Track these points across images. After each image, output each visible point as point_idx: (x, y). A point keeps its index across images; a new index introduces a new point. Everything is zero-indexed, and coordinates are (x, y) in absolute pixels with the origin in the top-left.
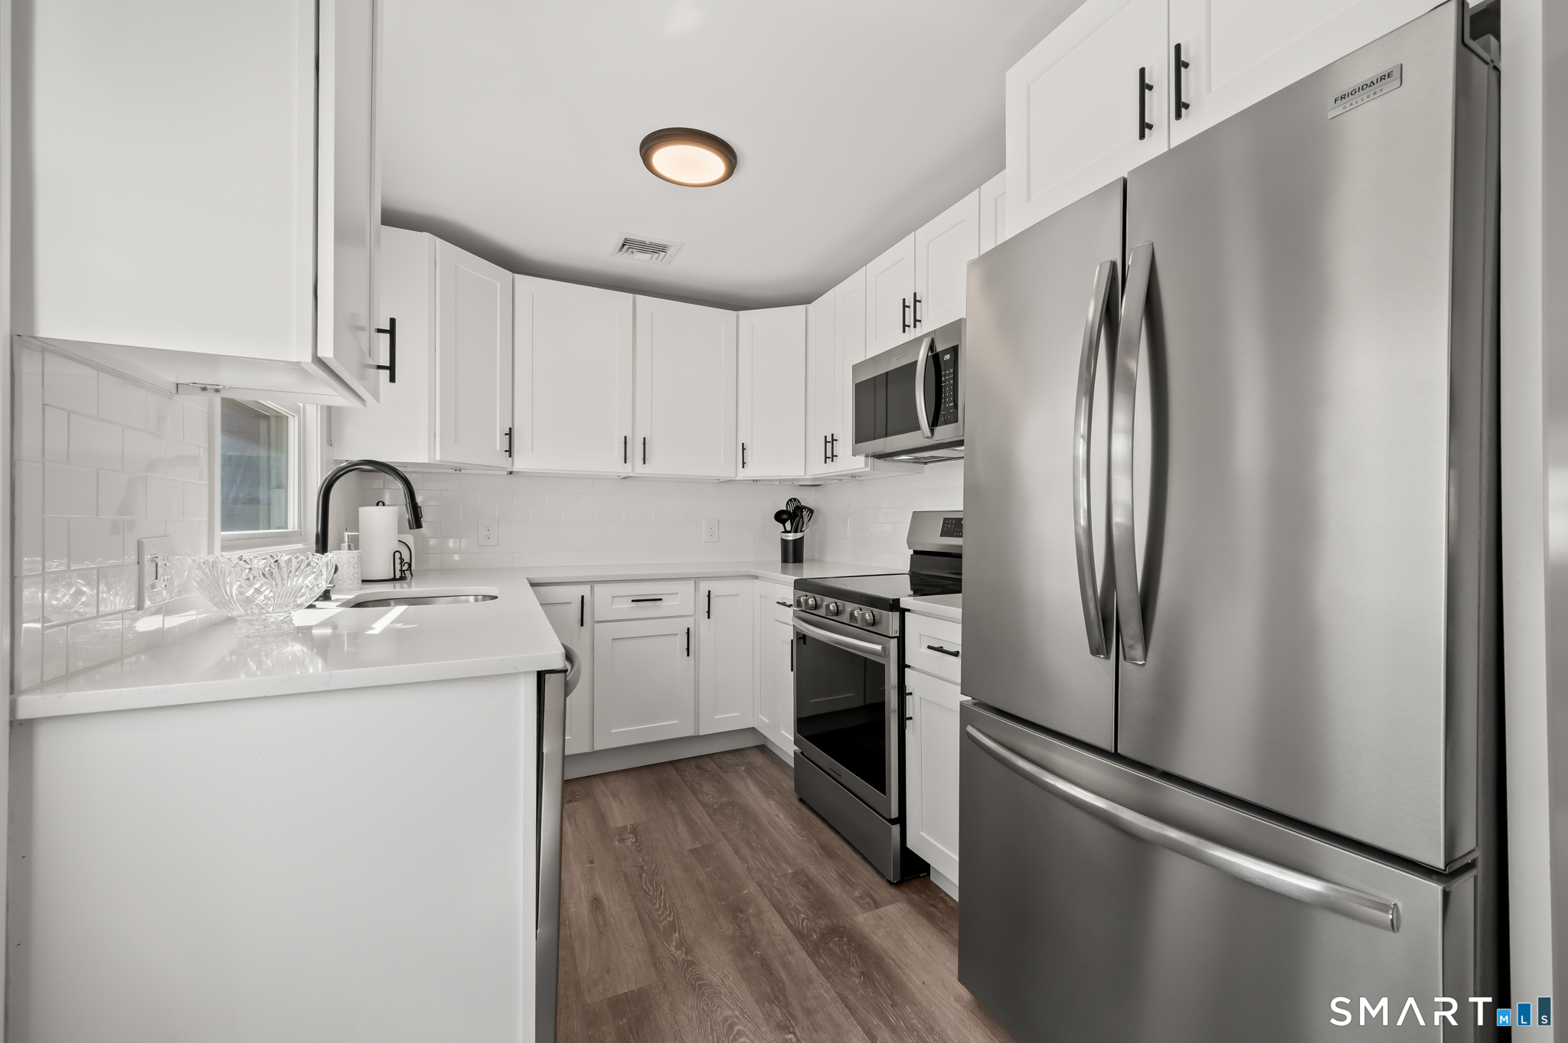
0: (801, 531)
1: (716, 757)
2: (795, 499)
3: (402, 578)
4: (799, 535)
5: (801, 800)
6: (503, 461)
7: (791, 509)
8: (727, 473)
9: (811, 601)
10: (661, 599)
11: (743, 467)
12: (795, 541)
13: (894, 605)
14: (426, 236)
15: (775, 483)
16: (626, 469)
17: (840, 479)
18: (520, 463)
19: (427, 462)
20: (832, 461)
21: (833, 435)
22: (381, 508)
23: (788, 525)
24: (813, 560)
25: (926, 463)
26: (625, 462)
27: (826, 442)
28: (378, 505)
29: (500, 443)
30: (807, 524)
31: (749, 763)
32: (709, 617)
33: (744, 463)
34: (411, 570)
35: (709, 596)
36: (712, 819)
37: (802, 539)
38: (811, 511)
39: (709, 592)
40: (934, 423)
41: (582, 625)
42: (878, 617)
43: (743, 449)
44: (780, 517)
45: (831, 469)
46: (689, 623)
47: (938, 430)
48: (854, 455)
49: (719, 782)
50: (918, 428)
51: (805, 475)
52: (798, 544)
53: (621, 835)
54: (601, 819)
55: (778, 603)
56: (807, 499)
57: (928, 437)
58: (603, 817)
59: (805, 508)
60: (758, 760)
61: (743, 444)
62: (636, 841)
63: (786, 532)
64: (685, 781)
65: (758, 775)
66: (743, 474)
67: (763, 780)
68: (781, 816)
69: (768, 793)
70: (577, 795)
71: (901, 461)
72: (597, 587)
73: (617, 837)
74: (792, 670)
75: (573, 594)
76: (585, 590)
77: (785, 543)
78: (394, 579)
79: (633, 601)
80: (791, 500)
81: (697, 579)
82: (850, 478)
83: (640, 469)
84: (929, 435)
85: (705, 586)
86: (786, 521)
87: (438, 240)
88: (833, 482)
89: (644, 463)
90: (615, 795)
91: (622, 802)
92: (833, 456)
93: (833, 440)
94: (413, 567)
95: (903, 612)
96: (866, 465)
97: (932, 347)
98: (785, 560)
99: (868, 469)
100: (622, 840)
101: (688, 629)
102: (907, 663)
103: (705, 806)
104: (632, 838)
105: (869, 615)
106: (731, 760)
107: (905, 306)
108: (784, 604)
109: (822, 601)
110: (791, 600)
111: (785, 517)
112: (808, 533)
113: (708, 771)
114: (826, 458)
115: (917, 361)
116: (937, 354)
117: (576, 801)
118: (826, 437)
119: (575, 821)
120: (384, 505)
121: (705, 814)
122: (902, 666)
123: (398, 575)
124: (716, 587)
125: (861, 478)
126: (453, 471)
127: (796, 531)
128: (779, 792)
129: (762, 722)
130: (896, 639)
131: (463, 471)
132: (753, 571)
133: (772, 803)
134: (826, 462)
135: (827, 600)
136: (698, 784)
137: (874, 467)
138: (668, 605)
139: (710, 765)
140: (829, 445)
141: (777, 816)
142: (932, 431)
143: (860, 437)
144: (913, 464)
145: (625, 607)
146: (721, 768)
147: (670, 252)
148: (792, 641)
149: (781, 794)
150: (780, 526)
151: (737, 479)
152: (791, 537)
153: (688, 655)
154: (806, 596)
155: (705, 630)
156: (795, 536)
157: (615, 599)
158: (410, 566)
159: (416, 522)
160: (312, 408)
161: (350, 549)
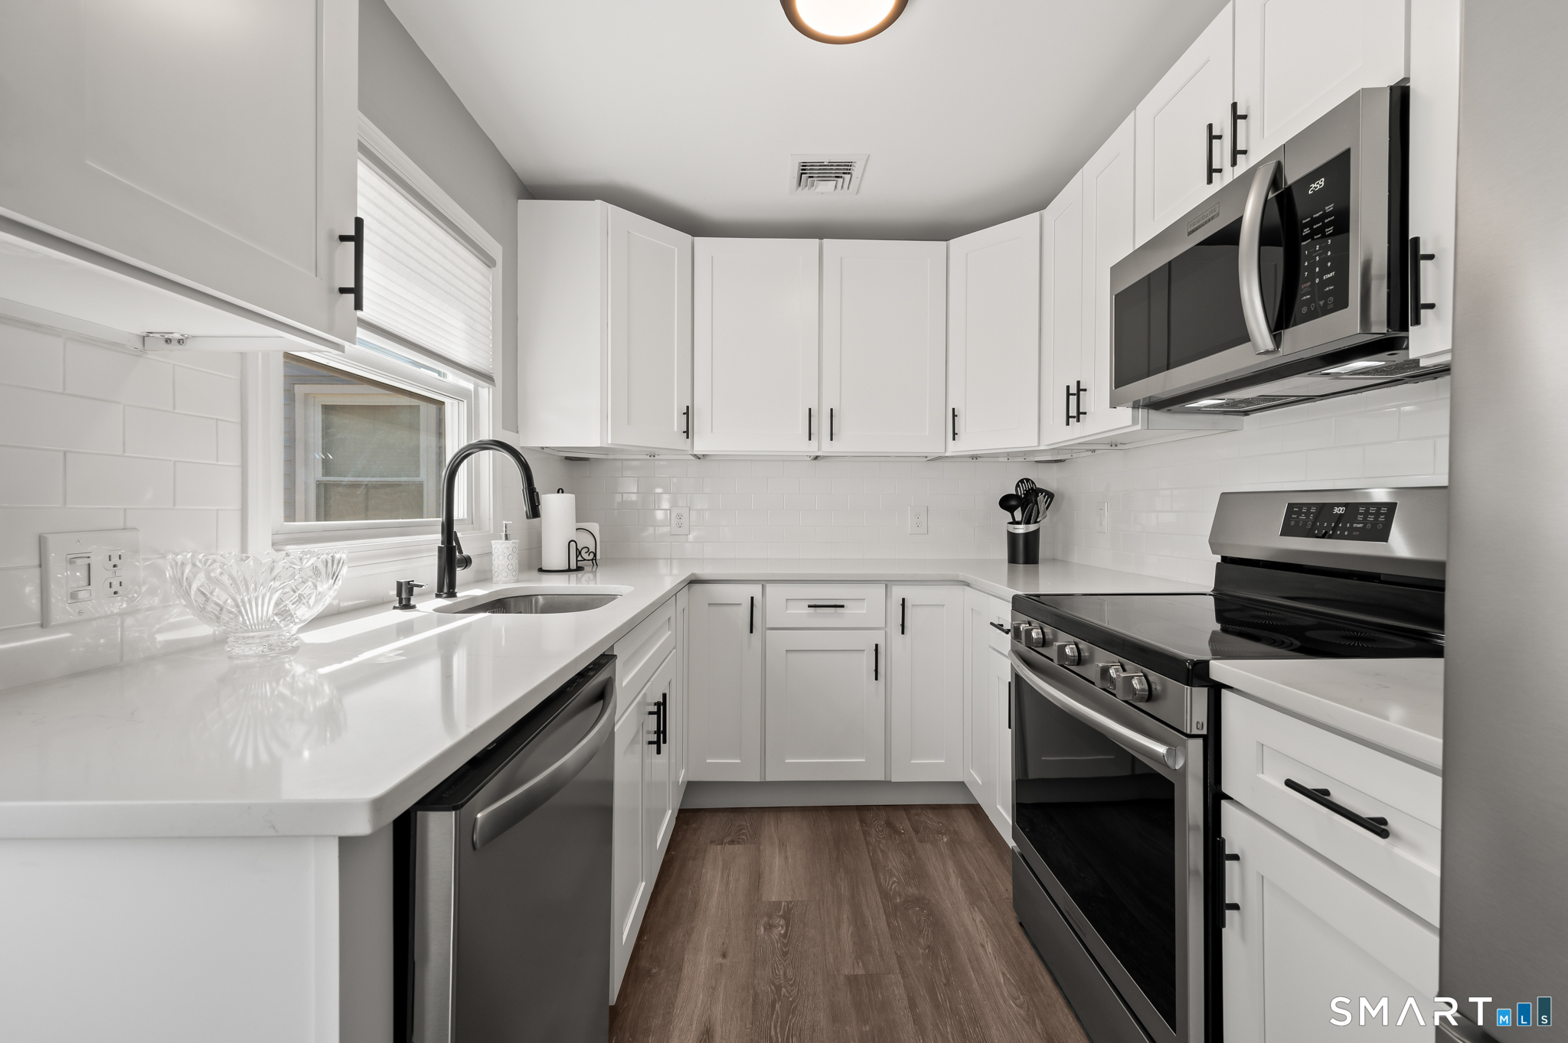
0: (1036, 522)
1: (913, 812)
2: (1028, 480)
3: (579, 569)
4: (1032, 527)
5: (1021, 924)
6: (681, 443)
7: (1021, 492)
8: (935, 448)
9: (1035, 634)
10: (843, 606)
11: (954, 439)
12: (1027, 535)
13: (1196, 673)
14: (598, 202)
15: (1000, 459)
16: (812, 448)
17: (1091, 448)
18: (702, 444)
19: (599, 445)
20: (1078, 421)
21: (1078, 382)
22: (560, 495)
23: (1018, 514)
24: (1054, 560)
25: (1246, 413)
26: (810, 439)
27: (1068, 394)
28: (558, 492)
29: (677, 423)
30: (1044, 512)
31: (956, 833)
32: (903, 633)
33: (954, 434)
34: (596, 560)
35: (903, 605)
36: (889, 924)
37: (1037, 532)
38: (1050, 496)
39: (903, 600)
40: (1281, 321)
41: (751, 632)
42: (1159, 688)
43: (954, 416)
44: (1007, 503)
45: (1077, 432)
46: (878, 638)
47: (1288, 334)
48: (1113, 406)
49: (910, 857)
50: (1243, 336)
51: (1039, 445)
52: (1032, 539)
53: (770, 916)
54: (757, 880)
55: (992, 624)
56: (1044, 479)
57: (1267, 352)
58: (759, 878)
59: (1042, 491)
60: (968, 829)
61: (954, 409)
62: (785, 936)
63: (1014, 522)
64: (868, 843)
65: (964, 858)
66: (954, 448)
67: (970, 868)
68: (989, 949)
69: (974, 897)
70: (743, 834)
71: (1198, 411)
72: (769, 588)
73: (766, 919)
74: (1010, 727)
75: (741, 594)
76: (755, 590)
77: (1012, 538)
78: (569, 570)
79: (809, 606)
80: (1022, 481)
81: (888, 584)
82: (1109, 447)
83: (827, 447)
84: (1270, 346)
85: (898, 592)
86: (1015, 508)
87: (610, 206)
88: (1082, 455)
89: (832, 440)
90: (782, 845)
91: (786, 858)
92: (1079, 413)
93: (1079, 390)
94: (598, 557)
95: (1216, 690)
96: (1135, 421)
97: (1276, 181)
98: (1013, 559)
99: (1138, 427)
100: (769, 927)
101: (877, 645)
102: (1226, 788)
103: (885, 895)
104: (782, 927)
105: (1140, 682)
106: (931, 820)
107: (1212, 137)
108: (1000, 627)
109: (1055, 639)
110: (1008, 626)
111: (1013, 503)
112: (1045, 525)
113: (900, 834)
114: (1068, 417)
115: (1240, 220)
116: (1289, 189)
117: (739, 843)
118: (1068, 387)
119: (729, 875)
120: (563, 492)
121: (882, 911)
122: (1215, 797)
123: (573, 566)
124: (912, 594)
125: (1126, 447)
126: (648, 457)
127: (1028, 522)
128: (991, 898)
129: (974, 779)
130: (1200, 741)
131: (657, 457)
132: (962, 575)
133: (979, 918)
134: (1068, 424)
135: (1063, 638)
136: (882, 851)
137: (1148, 424)
138: (854, 613)
139: (904, 824)
140: (1073, 399)
141: (983, 946)
142: (1277, 339)
143: (1122, 376)
144: (1221, 417)
145: (800, 613)
146: (917, 832)
147: (856, 171)
148: (1010, 683)
149: (993, 902)
150: (1007, 515)
151: (946, 455)
152: (1021, 529)
153: (876, 679)
154: (1030, 624)
155: (898, 648)
156: (1027, 528)
157: (789, 603)
158: (595, 555)
159: (534, 511)
160: (485, 393)
161: (507, 538)
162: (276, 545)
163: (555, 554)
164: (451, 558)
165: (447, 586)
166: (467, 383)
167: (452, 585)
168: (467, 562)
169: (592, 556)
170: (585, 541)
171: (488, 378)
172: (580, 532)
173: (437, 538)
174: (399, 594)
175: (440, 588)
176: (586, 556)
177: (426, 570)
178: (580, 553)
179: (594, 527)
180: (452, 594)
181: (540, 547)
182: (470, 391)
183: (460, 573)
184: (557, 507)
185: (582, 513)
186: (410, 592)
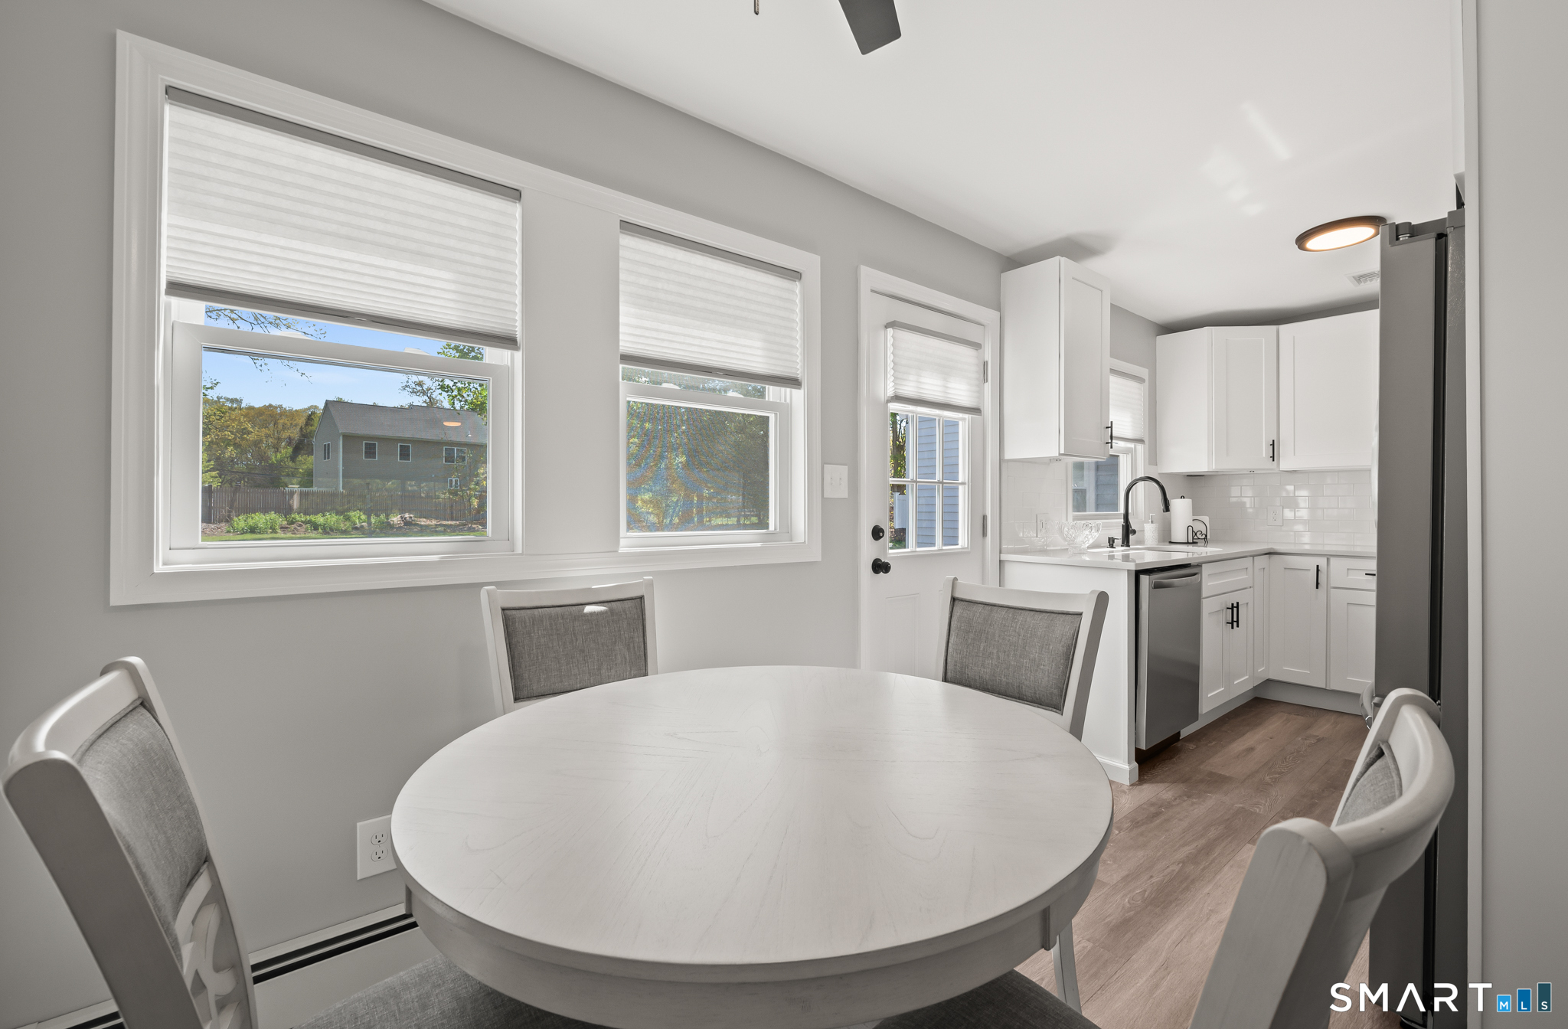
3: (1194, 543)
6: (1269, 464)
14: (1206, 328)
18: (1286, 463)
19: (1206, 470)
22: (1183, 499)
28: (1181, 497)
29: (1266, 452)
34: (1207, 539)
41: (1317, 588)
53: (1308, 737)
72: (1332, 560)
73: (1304, 737)
75: (1311, 563)
76: (1321, 561)
78: (1188, 543)
79: (1366, 574)
87: (1214, 328)
94: (1208, 537)
100: (1306, 739)
104: (1314, 741)
123: (1190, 540)
126: (1249, 472)
145: (1358, 578)
157: (1350, 571)
158: (1206, 536)
159: (1167, 508)
160: (1140, 447)
161: (1152, 522)
162: (1074, 520)
163: (1179, 533)
164: (1127, 531)
165: (1126, 542)
166: (1131, 445)
167: (1128, 542)
168: (1134, 532)
169: (1204, 536)
170: (1198, 527)
171: (1140, 441)
172: (1195, 521)
173: (1122, 521)
174: (1109, 542)
175: (1123, 543)
176: (1200, 536)
177: (1118, 534)
178: (1196, 534)
179: (1206, 519)
180: (1128, 546)
181: (1170, 530)
182: (1132, 448)
183: (1131, 537)
184: (1181, 507)
185: (1196, 510)
186: (1113, 542)
